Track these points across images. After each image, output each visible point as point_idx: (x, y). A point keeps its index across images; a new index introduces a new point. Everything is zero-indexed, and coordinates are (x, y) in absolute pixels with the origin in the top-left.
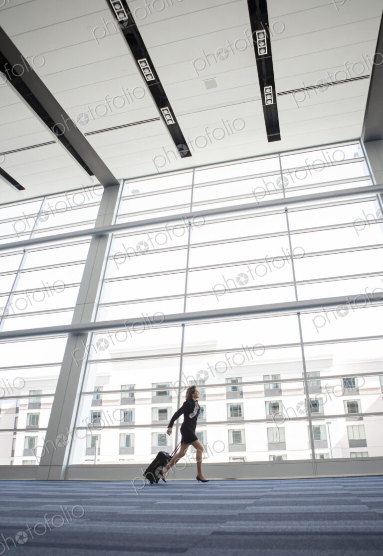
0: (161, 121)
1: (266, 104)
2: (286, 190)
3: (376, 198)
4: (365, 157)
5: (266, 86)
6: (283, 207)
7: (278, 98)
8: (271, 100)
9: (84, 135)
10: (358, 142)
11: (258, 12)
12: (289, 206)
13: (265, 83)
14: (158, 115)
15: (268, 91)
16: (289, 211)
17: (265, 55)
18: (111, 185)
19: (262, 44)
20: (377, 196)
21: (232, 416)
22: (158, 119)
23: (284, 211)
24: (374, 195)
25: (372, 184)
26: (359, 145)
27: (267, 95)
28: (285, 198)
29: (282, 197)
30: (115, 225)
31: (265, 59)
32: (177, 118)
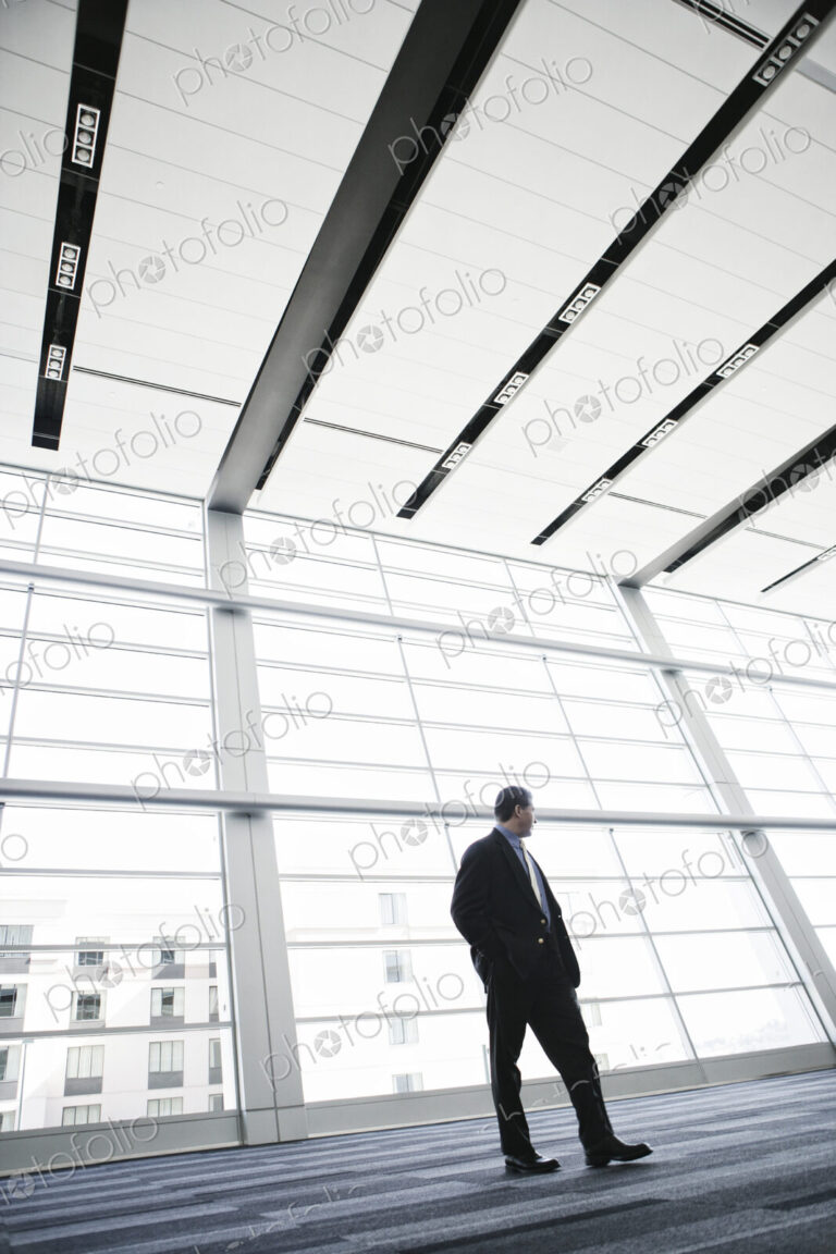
1: (46, 376)
2: (41, 549)
3: (204, 613)
4: (204, 535)
5: (57, 344)
6: (26, 581)
7: (72, 374)
8: (58, 372)
10: (199, 504)
11: (76, 212)
12: (39, 583)
13: (55, 338)
15: (57, 354)
16: (36, 591)
17: (69, 291)
19: (67, 268)
20: (208, 610)
21: (78, 1018)
23: (26, 589)
24: (203, 605)
25: (203, 587)
26: (200, 510)
27: (52, 360)
28: (35, 565)
29: (31, 561)
31: (67, 297)
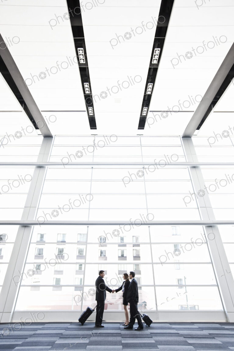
0: (86, 112)
2: (143, 156)
4: (182, 145)
5: (145, 107)
8: (145, 113)
9: (41, 111)
14: (85, 109)
15: (145, 109)
17: (149, 94)
18: (48, 137)
19: (149, 89)
20: (188, 167)
22: (85, 111)
26: (179, 138)
27: (144, 111)
30: (49, 162)
32: (95, 113)
